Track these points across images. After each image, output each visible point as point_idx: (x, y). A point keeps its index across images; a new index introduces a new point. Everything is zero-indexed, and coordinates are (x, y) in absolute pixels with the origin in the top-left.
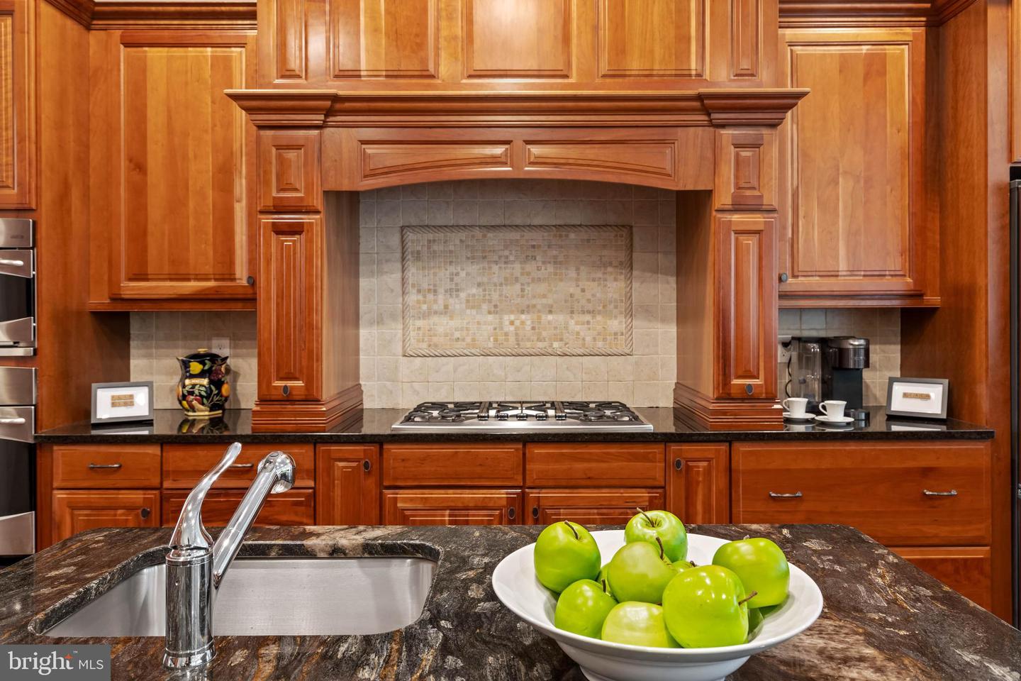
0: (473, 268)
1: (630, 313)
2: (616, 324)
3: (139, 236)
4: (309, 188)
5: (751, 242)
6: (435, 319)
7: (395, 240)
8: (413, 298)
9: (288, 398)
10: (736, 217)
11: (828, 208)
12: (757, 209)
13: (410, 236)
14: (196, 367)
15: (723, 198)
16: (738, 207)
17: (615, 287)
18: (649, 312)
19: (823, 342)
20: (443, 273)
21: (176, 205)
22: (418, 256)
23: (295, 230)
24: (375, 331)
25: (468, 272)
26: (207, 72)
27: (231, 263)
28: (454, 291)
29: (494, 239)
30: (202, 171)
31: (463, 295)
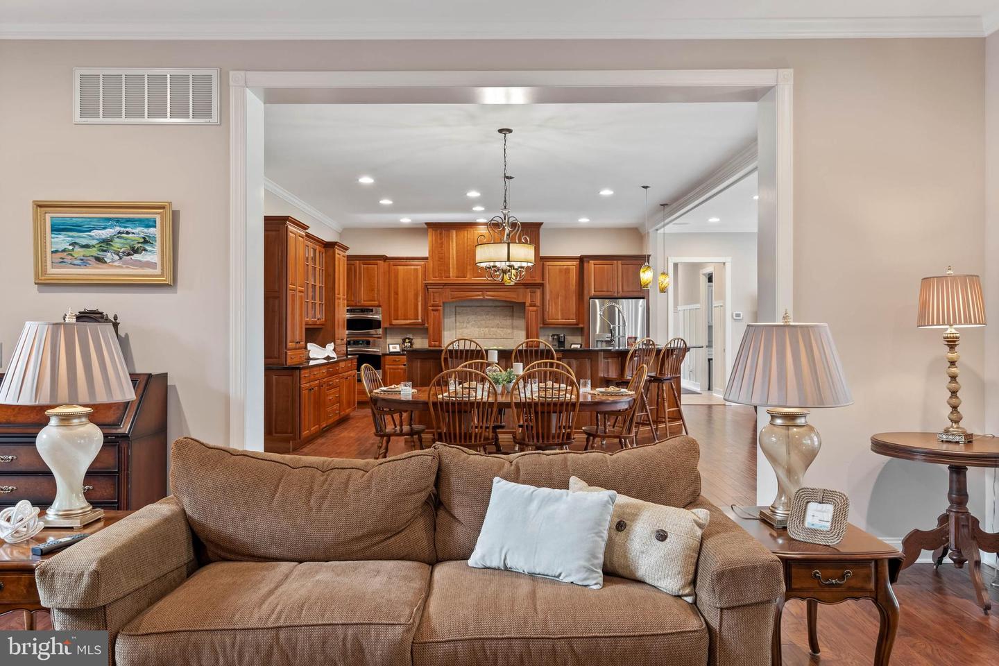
0: (473, 317)
1: (513, 328)
2: (509, 331)
3: (396, 310)
4: (440, 301)
5: (534, 313)
6: (463, 330)
7: (454, 310)
8: (458, 324)
9: (435, 346)
10: (531, 308)
11: (556, 304)
12: (535, 306)
13: (457, 308)
14: (407, 341)
15: (527, 304)
16: (531, 306)
17: (509, 322)
18: (517, 328)
19: (557, 335)
20: (466, 318)
21: (405, 303)
22: (459, 313)
23: (437, 310)
24: (448, 332)
25: (472, 318)
26: (412, 272)
27: (418, 316)
28: (468, 323)
29: (478, 309)
30: (411, 295)
31: (471, 323)
